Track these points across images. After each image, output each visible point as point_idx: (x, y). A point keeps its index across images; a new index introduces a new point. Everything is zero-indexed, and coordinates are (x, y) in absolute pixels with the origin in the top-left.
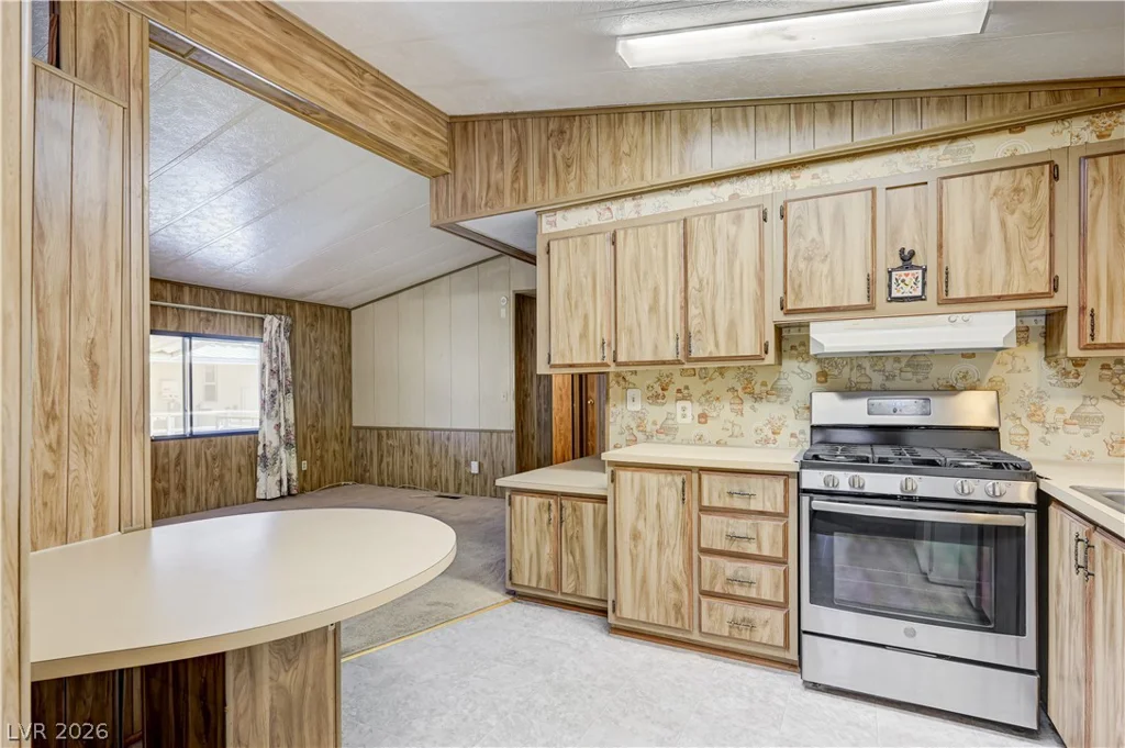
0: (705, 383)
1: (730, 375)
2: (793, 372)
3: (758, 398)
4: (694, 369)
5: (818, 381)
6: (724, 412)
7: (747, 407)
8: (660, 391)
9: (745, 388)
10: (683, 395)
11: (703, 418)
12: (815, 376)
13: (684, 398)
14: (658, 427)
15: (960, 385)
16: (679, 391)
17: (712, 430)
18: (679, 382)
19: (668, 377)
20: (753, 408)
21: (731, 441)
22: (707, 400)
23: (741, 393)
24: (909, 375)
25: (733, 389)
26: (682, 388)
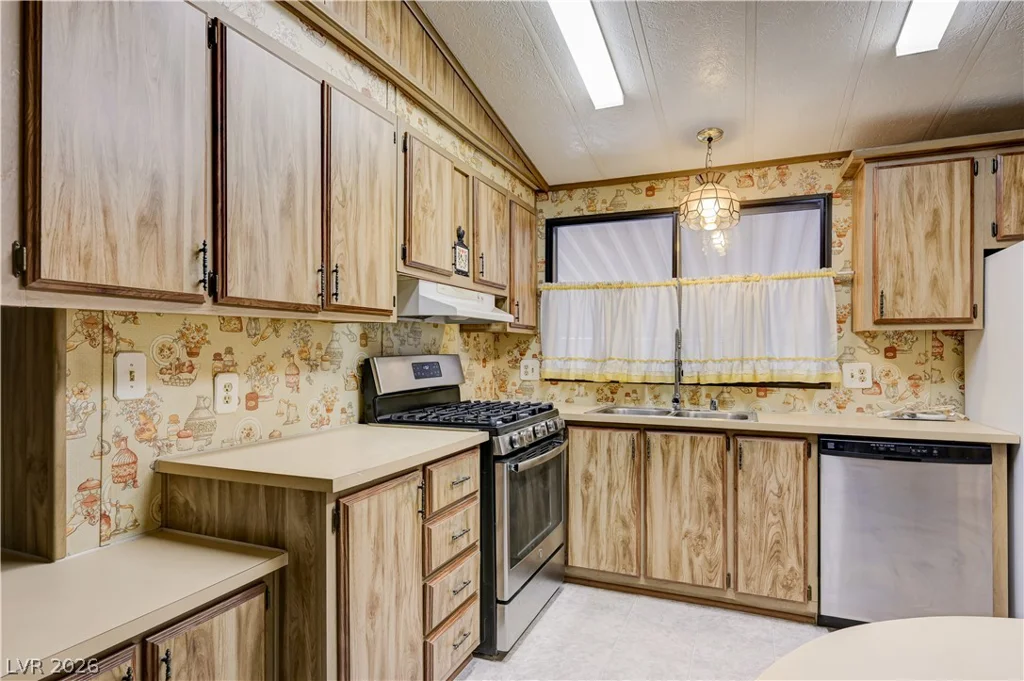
0: (255, 344)
1: (285, 331)
2: (343, 333)
3: (313, 367)
4: (239, 318)
5: (361, 345)
6: (277, 388)
7: (302, 379)
8: (185, 358)
9: (300, 353)
10: (224, 364)
11: (252, 400)
12: (359, 337)
13: (226, 370)
14: (181, 426)
15: (433, 351)
16: (217, 357)
17: (263, 420)
18: (218, 340)
19: (198, 330)
20: (309, 379)
21: (287, 431)
22: (258, 372)
23: (297, 359)
24: (411, 340)
25: (288, 354)
26: (222, 352)
